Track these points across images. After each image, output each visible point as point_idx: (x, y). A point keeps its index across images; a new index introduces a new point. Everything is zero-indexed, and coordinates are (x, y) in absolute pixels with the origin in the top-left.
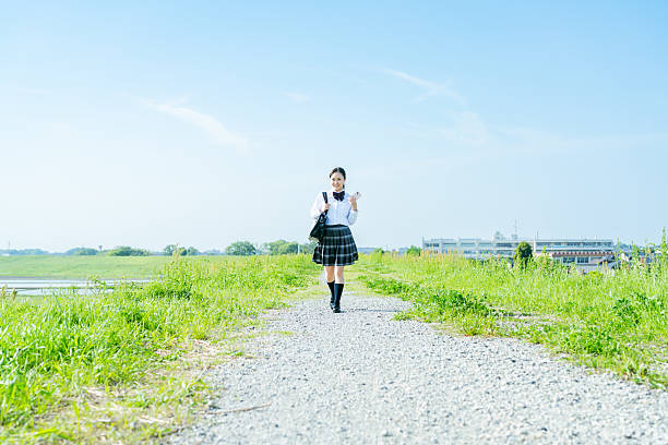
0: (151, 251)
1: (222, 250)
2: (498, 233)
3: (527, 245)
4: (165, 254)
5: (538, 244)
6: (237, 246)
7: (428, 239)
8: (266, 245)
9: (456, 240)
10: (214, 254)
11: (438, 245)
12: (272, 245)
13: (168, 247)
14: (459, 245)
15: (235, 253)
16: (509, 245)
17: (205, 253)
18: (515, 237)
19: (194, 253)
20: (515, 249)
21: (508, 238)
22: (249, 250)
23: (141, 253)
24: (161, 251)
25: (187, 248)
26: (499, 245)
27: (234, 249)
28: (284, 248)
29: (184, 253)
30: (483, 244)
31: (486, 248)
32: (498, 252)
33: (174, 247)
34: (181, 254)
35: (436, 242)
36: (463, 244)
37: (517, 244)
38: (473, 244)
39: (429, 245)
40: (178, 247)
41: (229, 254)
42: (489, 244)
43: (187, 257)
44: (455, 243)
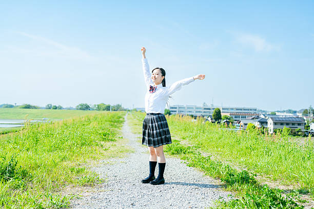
2: (204, 103)
3: (219, 109)
4: (47, 108)
5: (223, 109)
6: (82, 105)
8: (95, 105)
9: (185, 106)
10: (70, 109)
12: (98, 106)
13: (48, 105)
14: (186, 108)
15: (80, 109)
16: (209, 109)
17: (66, 108)
18: (212, 105)
19: (61, 108)
20: (212, 111)
21: (209, 106)
22: (87, 108)
23: (35, 108)
24: (45, 107)
25: (57, 106)
26: (205, 109)
27: (80, 107)
28: (104, 107)
29: (56, 108)
30: (197, 108)
31: (198, 110)
32: (204, 112)
33: (51, 105)
34: (54, 109)
35: (175, 107)
36: (188, 108)
37: (213, 109)
38: (193, 108)
39: (172, 108)
40: (53, 105)
41: (77, 109)
42: (200, 108)
43: (57, 110)
44: (184, 108)
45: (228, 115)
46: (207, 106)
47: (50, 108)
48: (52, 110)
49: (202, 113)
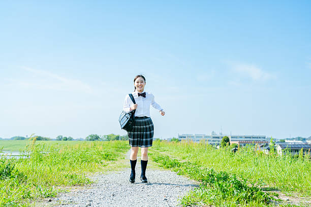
0: (51, 138)
1: (84, 138)
2: (213, 132)
3: (227, 138)
4: (57, 140)
5: (232, 137)
6: (92, 136)
7: (181, 134)
8: (105, 136)
9: (194, 135)
10: (80, 140)
11: (185, 137)
12: (108, 136)
13: (59, 137)
14: (195, 137)
15: (90, 140)
16: (218, 138)
17: (76, 140)
18: (221, 134)
19: (71, 139)
20: (221, 140)
21: (218, 135)
22: (97, 138)
23: (46, 139)
24: (56, 138)
25: (68, 137)
26: (214, 137)
27: (90, 138)
28: (113, 137)
29: (66, 139)
30: (206, 137)
31: (208, 139)
32: (213, 141)
33: (62, 136)
34: (64, 140)
36: (197, 137)
37: (222, 137)
38: (201, 137)
39: (181, 137)
40: (63, 137)
41: (88, 140)
42: (209, 137)
43: (68, 141)
44: (193, 137)
45: (237, 143)
46: (216, 135)
47: (60, 140)
48: (62, 142)
49: (210, 142)
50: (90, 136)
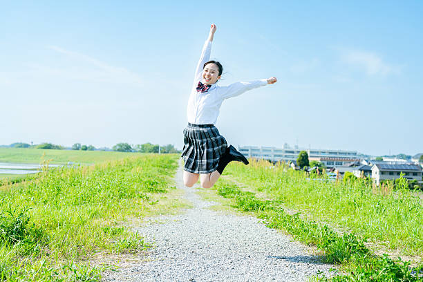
1: (111, 148)
2: (286, 144)
3: (306, 153)
4: (74, 149)
5: (311, 152)
6: (120, 145)
8: (139, 145)
9: (260, 147)
10: (105, 150)
12: (143, 146)
13: (76, 145)
14: (261, 151)
15: (119, 150)
16: (293, 152)
17: (99, 149)
18: (297, 147)
19: (92, 149)
20: (297, 155)
21: (293, 149)
22: (127, 149)
23: (58, 148)
24: (71, 147)
25: (88, 146)
26: (287, 152)
27: (118, 147)
28: (150, 148)
29: (86, 149)
30: (277, 151)
31: (278, 153)
32: (286, 156)
33: (80, 145)
34: (83, 149)
35: (246, 148)
36: (264, 150)
37: (298, 152)
38: (270, 151)
39: (242, 150)
40: (82, 145)
41: (115, 150)
42: (280, 151)
43: (87, 151)
44: (258, 150)
45: (318, 160)
46: (289, 148)
47: (78, 149)
48: (80, 151)
49: (282, 158)
50: (119, 145)
